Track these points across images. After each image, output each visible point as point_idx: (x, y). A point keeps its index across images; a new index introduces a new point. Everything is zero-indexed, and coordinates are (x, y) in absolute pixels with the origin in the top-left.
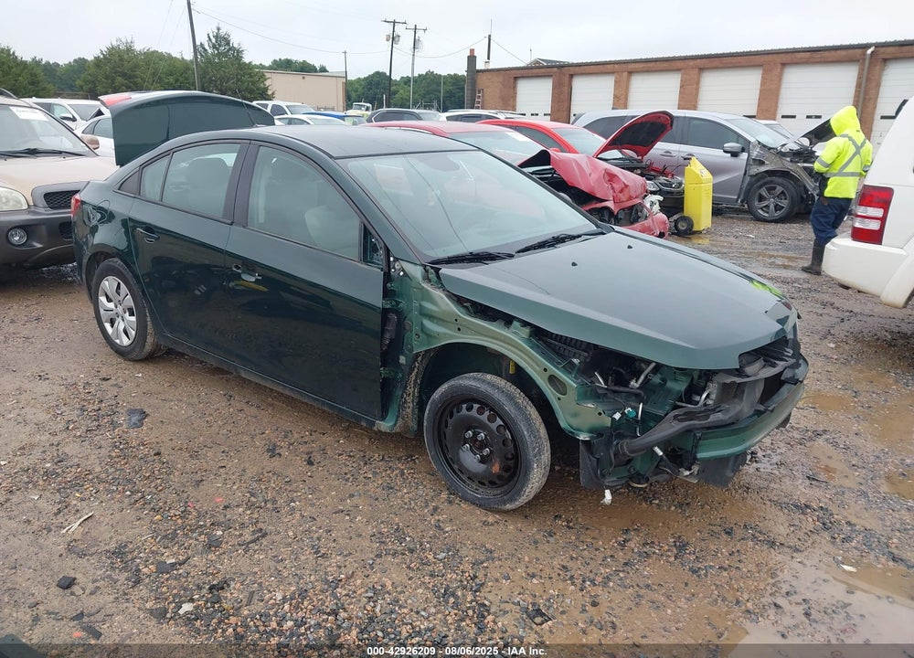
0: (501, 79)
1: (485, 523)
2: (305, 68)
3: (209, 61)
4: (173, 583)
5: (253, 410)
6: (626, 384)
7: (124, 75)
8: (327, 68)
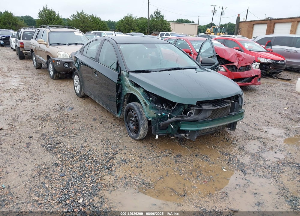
0: (248, 25)
1: (131, 142)
2: (187, 22)
3: (154, 20)
4: (51, 141)
5: (98, 111)
6: (171, 108)
7: (128, 24)
8: (194, 22)
